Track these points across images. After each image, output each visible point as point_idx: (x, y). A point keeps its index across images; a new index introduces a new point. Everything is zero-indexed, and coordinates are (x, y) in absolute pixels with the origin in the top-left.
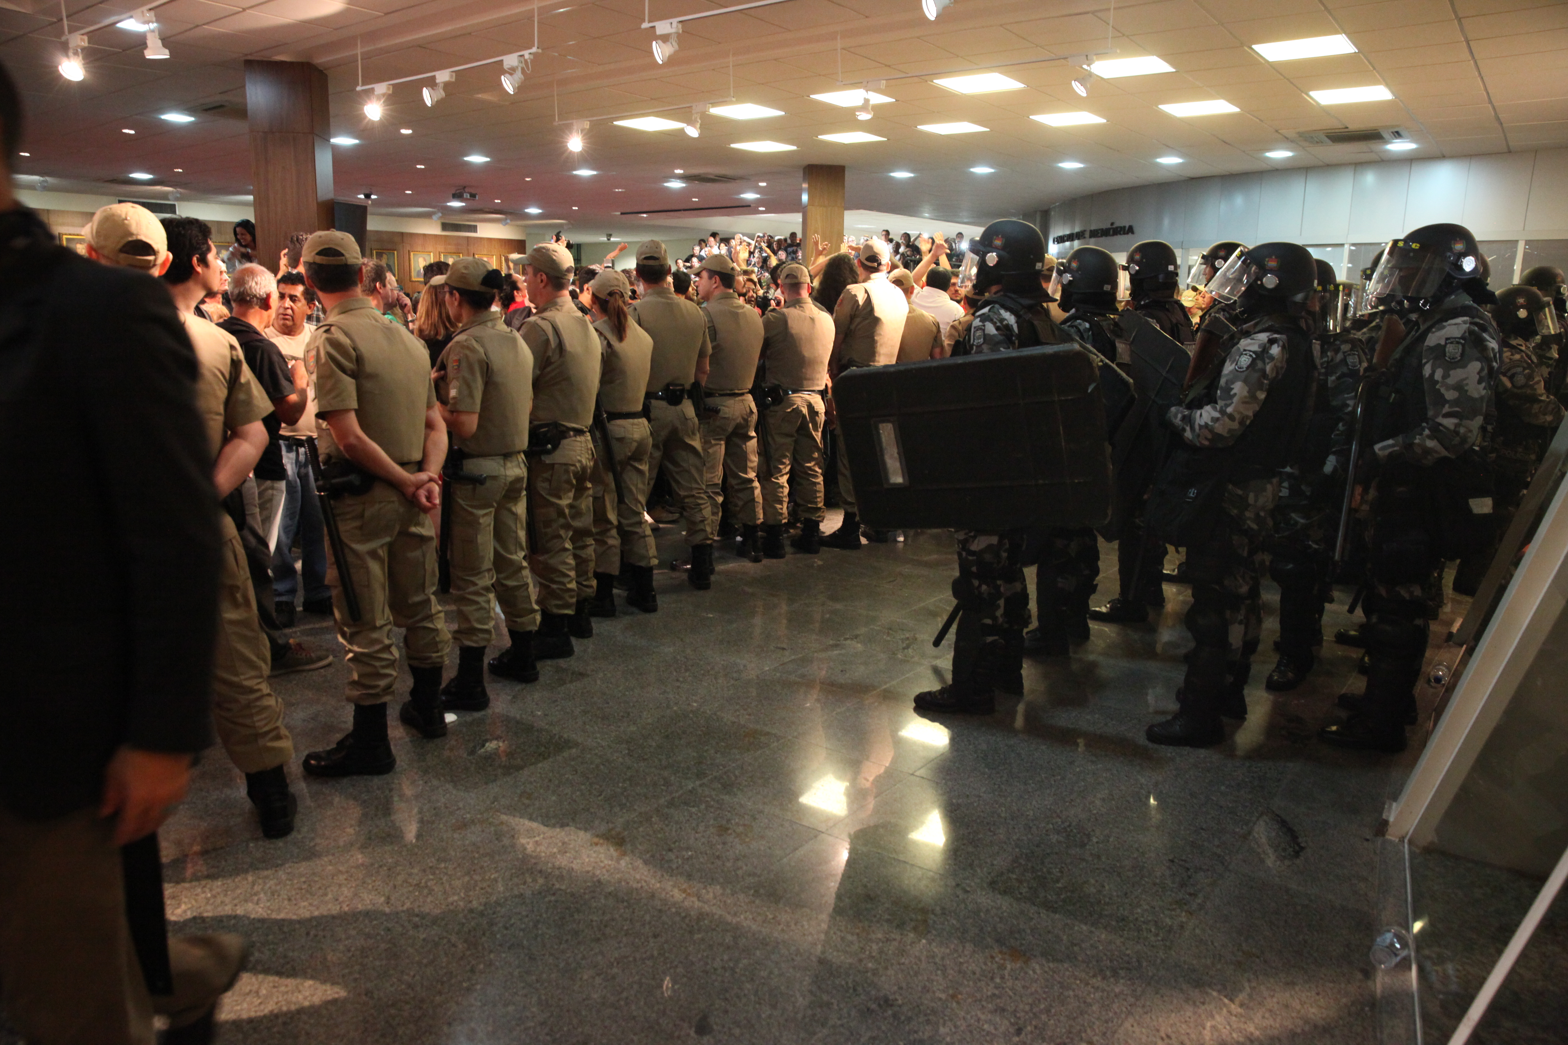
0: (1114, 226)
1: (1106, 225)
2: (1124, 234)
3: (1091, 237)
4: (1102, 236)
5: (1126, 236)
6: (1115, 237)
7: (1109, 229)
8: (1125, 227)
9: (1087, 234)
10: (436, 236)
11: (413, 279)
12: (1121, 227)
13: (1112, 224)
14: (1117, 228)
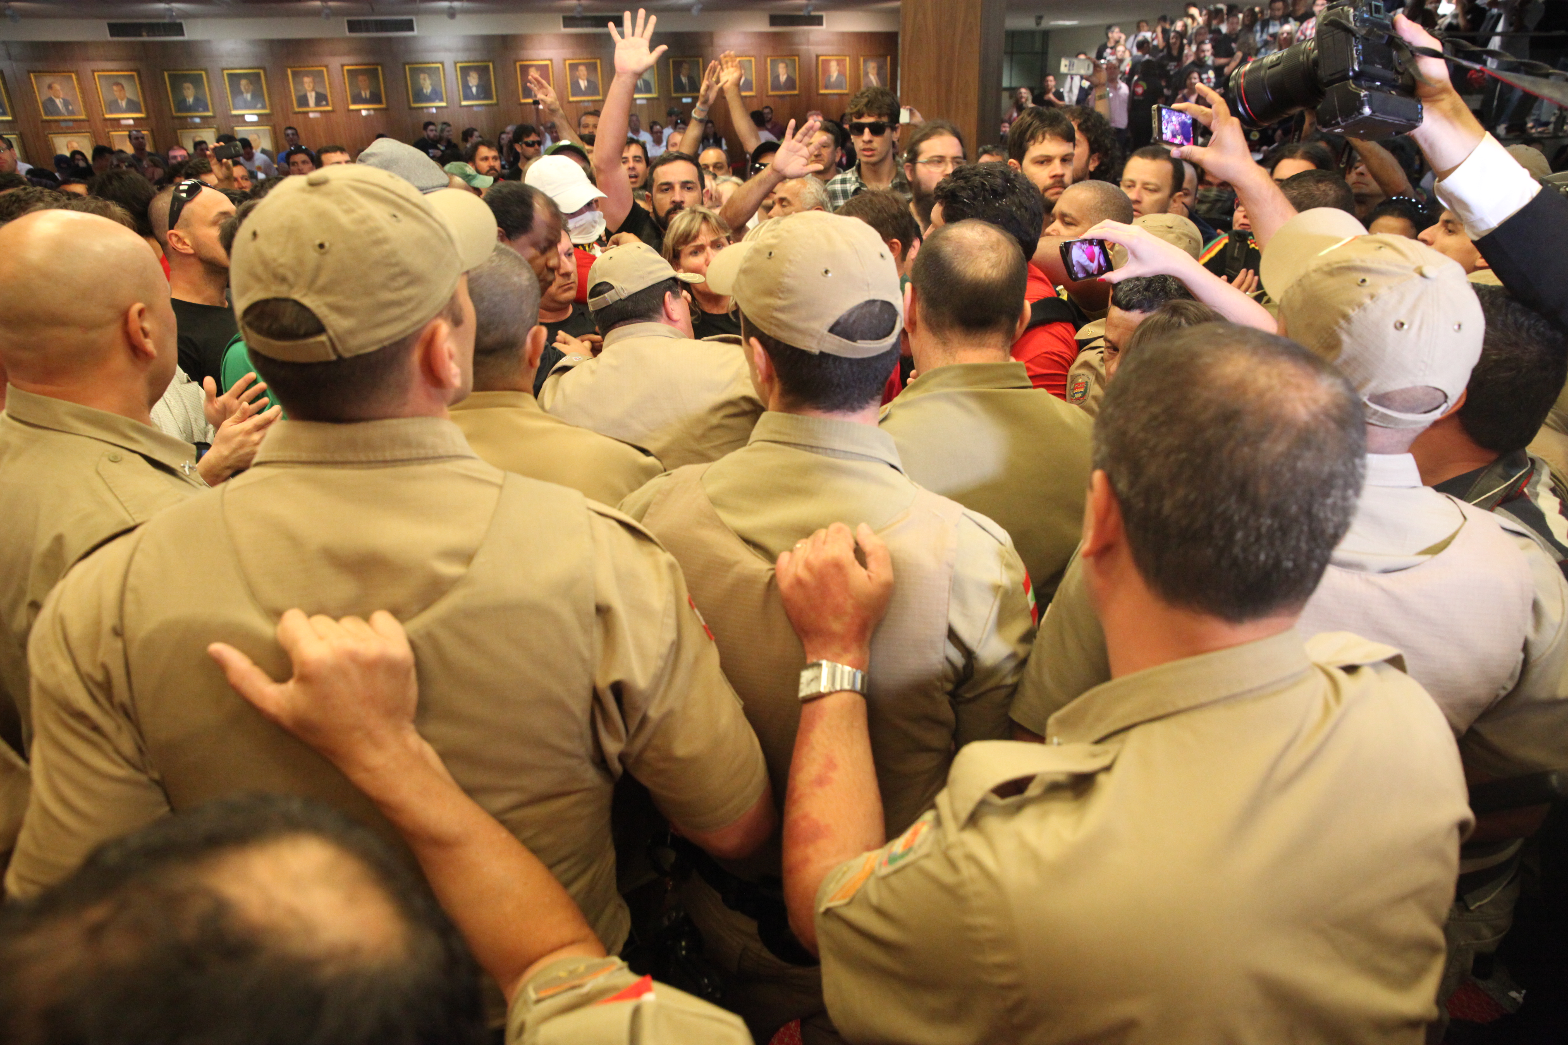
10: (761, 34)
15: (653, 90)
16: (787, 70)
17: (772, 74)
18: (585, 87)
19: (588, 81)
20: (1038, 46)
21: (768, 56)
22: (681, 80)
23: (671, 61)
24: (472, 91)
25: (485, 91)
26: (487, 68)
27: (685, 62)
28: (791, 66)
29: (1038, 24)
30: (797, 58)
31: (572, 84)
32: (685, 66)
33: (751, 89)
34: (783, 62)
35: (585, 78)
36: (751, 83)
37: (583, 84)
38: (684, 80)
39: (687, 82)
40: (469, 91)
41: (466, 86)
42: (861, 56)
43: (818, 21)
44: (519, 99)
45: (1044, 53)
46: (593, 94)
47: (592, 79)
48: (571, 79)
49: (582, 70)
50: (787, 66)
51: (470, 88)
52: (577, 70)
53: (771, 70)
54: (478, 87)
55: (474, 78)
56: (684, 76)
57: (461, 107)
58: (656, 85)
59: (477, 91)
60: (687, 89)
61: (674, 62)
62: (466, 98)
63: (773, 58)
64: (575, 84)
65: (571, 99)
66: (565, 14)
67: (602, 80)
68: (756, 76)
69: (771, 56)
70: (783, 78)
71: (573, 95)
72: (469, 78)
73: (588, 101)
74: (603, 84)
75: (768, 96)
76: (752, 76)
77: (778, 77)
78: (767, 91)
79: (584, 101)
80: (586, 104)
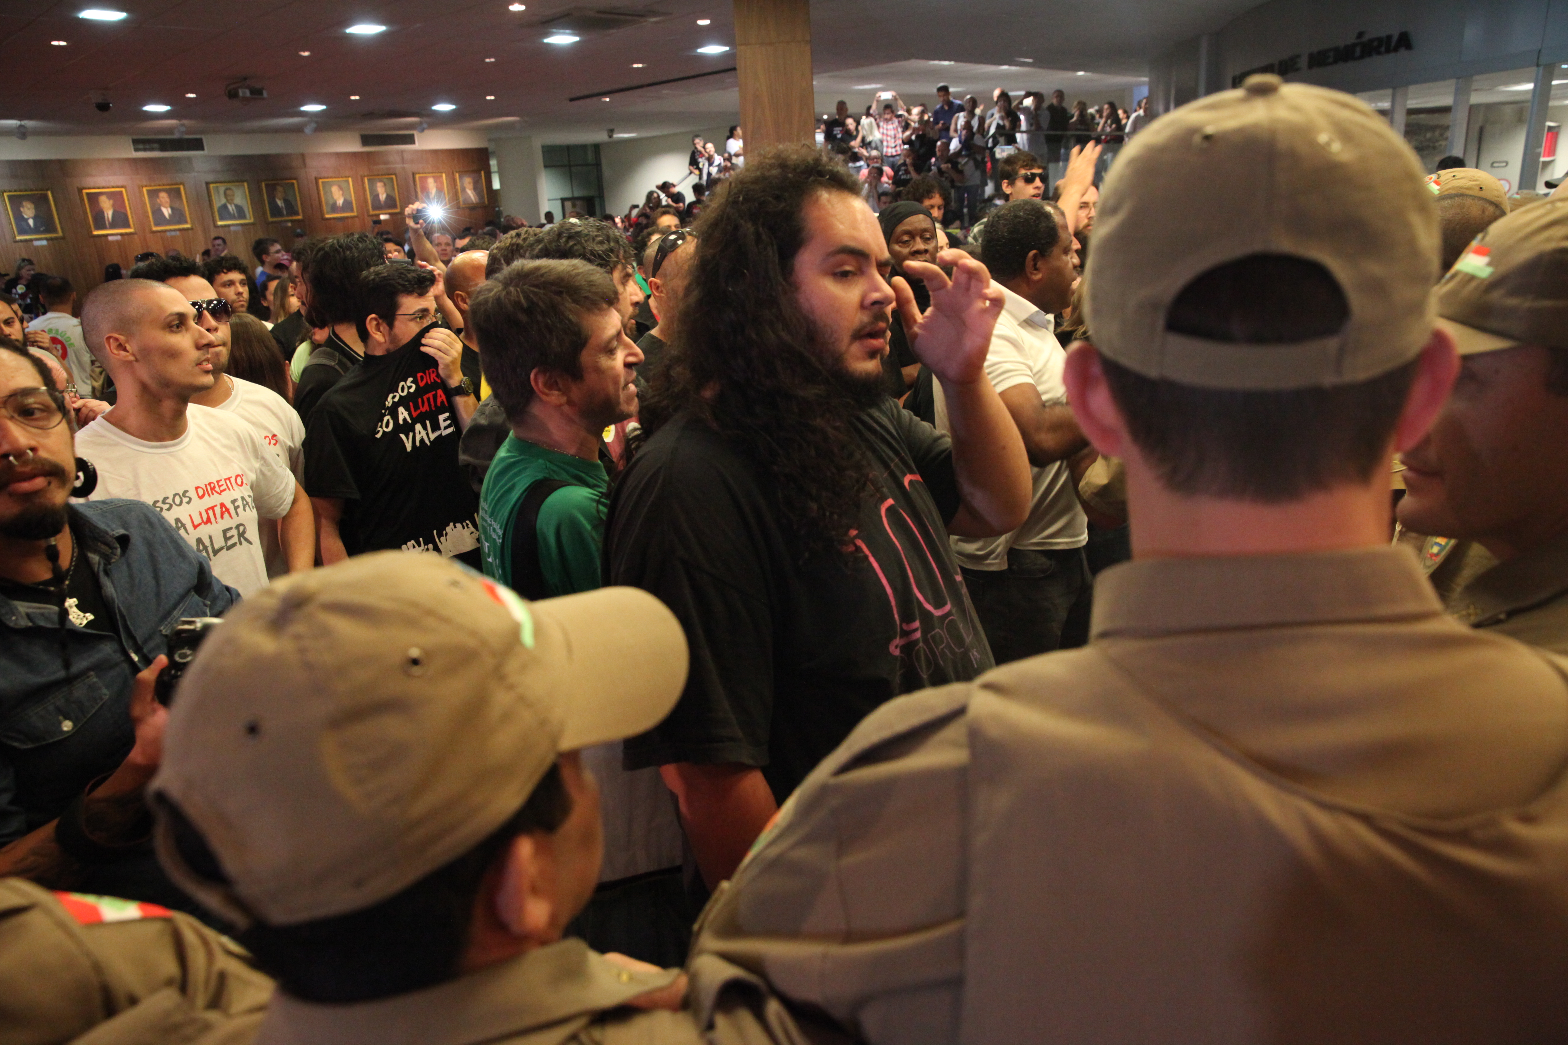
0: (1365, 38)
1: (1346, 38)
2: (1388, 51)
3: (1311, 66)
4: (1335, 62)
5: (1392, 55)
6: (1368, 60)
7: (1354, 46)
8: (1389, 37)
9: (1303, 62)
10: (354, 154)
11: (327, 216)
12: (1380, 40)
13: (1360, 35)
14: (1371, 41)
15: (248, 215)
16: (386, 189)
17: (371, 194)
18: (170, 215)
19: (172, 208)
20: (590, 157)
21: (365, 176)
22: (276, 203)
23: (263, 185)
24: (28, 225)
25: (45, 223)
26: (45, 197)
27: (278, 184)
28: (389, 184)
29: (610, 137)
30: (394, 177)
31: (153, 212)
32: (280, 189)
33: (352, 210)
34: (381, 181)
35: (168, 205)
36: (351, 203)
37: (166, 212)
38: (280, 203)
39: (283, 205)
40: (24, 224)
41: (20, 219)
42: (456, 172)
43: (410, 140)
44: (91, 232)
45: (598, 165)
46: (179, 223)
47: (177, 205)
48: (151, 208)
49: (164, 197)
50: (385, 184)
51: (26, 220)
52: (158, 197)
53: (370, 190)
54: (35, 218)
55: (29, 209)
56: (280, 199)
57: (16, 242)
58: (251, 210)
59: (35, 223)
60: (285, 212)
61: (266, 185)
62: (21, 232)
63: (369, 178)
64: (157, 212)
65: (155, 229)
66: (135, 137)
67: (188, 206)
68: (355, 197)
69: (368, 176)
70: (383, 197)
71: (156, 225)
72: (22, 209)
73: (175, 230)
74: (189, 211)
75: (369, 216)
76: (351, 197)
77: (378, 196)
78: (368, 211)
79: (171, 230)
80: (173, 233)
